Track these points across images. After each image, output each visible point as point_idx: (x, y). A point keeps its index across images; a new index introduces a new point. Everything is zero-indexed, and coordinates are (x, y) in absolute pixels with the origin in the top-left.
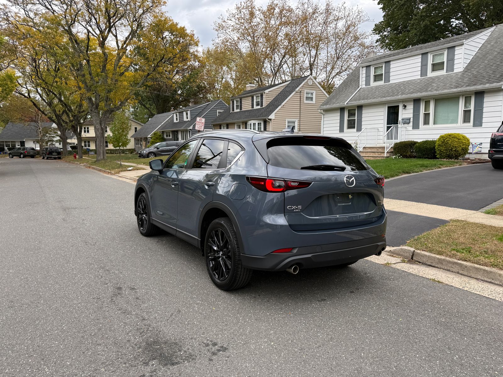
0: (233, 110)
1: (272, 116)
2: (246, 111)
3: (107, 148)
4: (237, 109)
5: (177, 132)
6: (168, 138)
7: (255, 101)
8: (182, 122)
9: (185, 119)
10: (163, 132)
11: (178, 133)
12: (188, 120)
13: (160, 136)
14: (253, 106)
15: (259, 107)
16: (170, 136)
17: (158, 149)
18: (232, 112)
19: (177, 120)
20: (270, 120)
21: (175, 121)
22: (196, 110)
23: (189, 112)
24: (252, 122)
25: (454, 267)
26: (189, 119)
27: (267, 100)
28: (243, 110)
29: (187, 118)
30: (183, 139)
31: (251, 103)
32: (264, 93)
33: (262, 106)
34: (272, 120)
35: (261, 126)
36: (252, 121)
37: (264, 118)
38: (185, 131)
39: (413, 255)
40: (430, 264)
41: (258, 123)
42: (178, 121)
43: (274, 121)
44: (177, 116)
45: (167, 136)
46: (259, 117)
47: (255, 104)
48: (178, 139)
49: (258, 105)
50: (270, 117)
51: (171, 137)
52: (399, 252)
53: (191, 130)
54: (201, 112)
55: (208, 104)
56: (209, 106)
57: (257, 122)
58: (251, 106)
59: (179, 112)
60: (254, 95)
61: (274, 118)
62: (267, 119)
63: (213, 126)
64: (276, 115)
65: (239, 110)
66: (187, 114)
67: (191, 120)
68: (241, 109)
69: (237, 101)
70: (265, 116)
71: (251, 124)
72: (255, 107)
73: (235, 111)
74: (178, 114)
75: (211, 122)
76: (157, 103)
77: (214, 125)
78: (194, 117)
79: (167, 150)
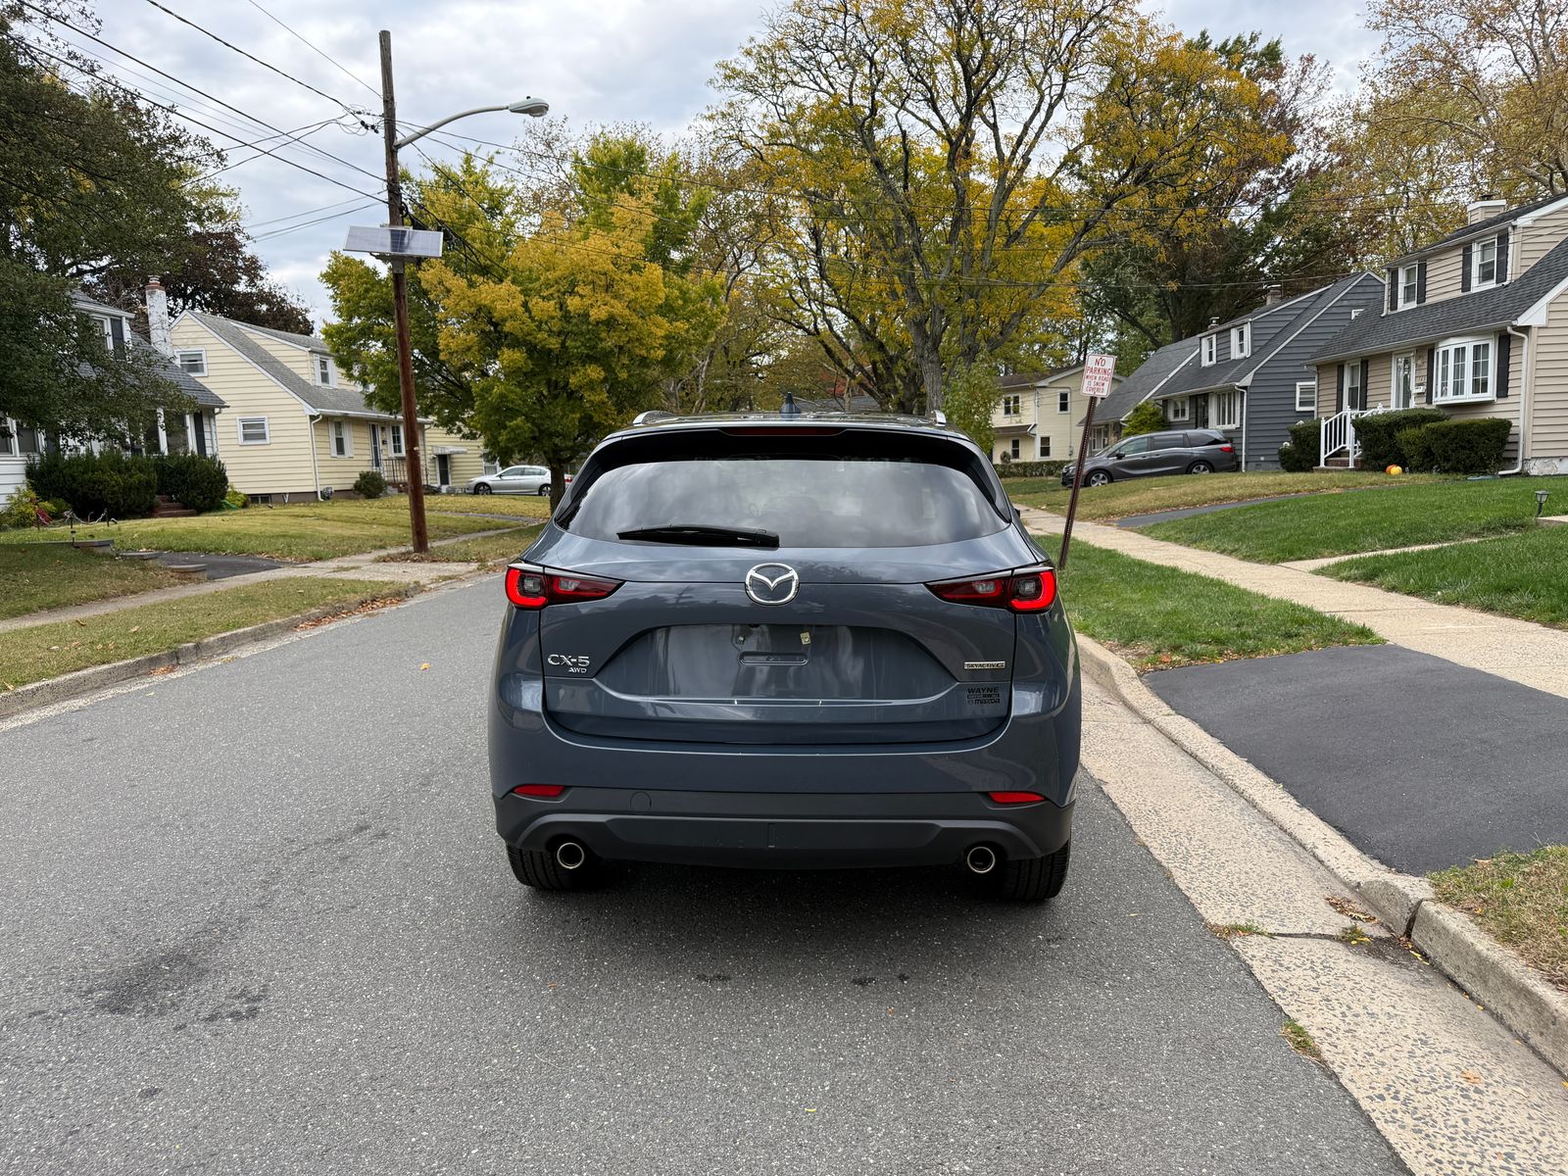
0: (1394, 305)
1: (1535, 316)
2: (1441, 303)
3: (1017, 461)
4: (1408, 299)
5: (1205, 396)
6: (1180, 419)
7: (1476, 260)
8: (1225, 364)
9: (1235, 354)
10: (1166, 401)
11: (1207, 402)
12: (1243, 355)
13: (1154, 414)
14: (1466, 284)
15: (1492, 284)
16: (1183, 414)
17: (1120, 457)
18: (1390, 312)
19: (1211, 359)
20: (1526, 329)
21: (1206, 363)
22: (1274, 319)
23: (1247, 329)
24: (1451, 345)
25: (1516, 1005)
26: (1247, 353)
27: (1525, 255)
28: (1428, 301)
29: (1242, 351)
30: (1221, 421)
31: (1460, 272)
32: (1514, 227)
33: (1502, 278)
34: (1534, 333)
35: (1486, 356)
36: (1452, 341)
37: (1499, 324)
38: (1229, 395)
39: (1411, 922)
40: (1451, 971)
41: (1476, 348)
42: (1214, 361)
43: (1543, 333)
44: (1211, 347)
45: (1176, 414)
46: (1479, 322)
47: (1475, 272)
48: (1205, 423)
49: (1486, 276)
50: (1521, 322)
51: (1187, 418)
52: (1378, 896)
53: (1245, 388)
54: (1290, 323)
55: (1320, 295)
56: (1322, 298)
57: (1469, 344)
58: (1460, 286)
59: (1217, 333)
60: (1473, 240)
61: (1543, 323)
62: (1509, 329)
63: (1315, 369)
64: (1554, 308)
65: (1413, 305)
66: (1241, 334)
67: (1253, 354)
68: (1422, 298)
69: (1409, 273)
70: (1501, 320)
71: (1446, 353)
72: (1477, 286)
73: (1402, 306)
74: (1214, 336)
75: (1308, 356)
76: (1175, 310)
77: (1318, 367)
78: (1263, 343)
79: (1151, 460)
